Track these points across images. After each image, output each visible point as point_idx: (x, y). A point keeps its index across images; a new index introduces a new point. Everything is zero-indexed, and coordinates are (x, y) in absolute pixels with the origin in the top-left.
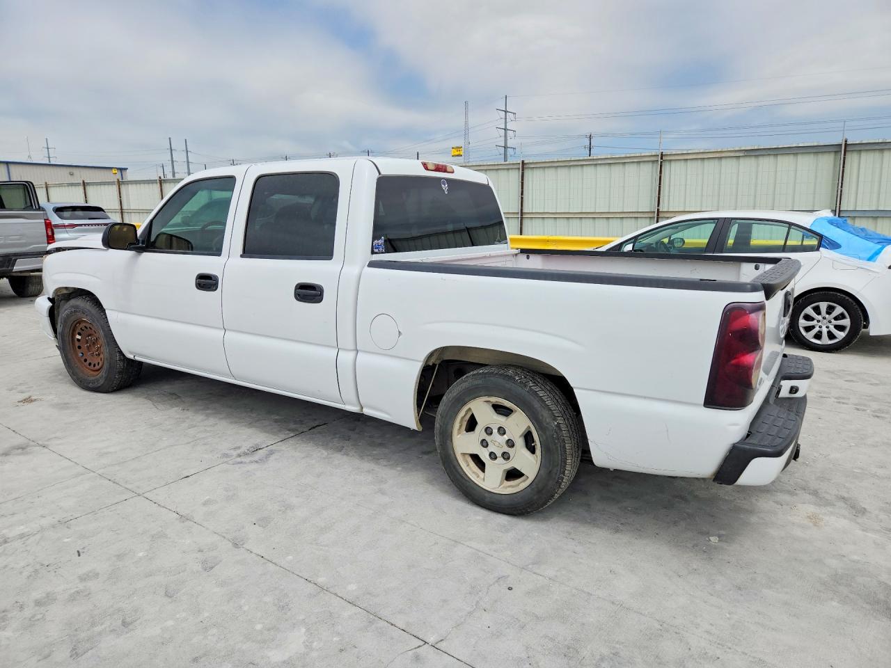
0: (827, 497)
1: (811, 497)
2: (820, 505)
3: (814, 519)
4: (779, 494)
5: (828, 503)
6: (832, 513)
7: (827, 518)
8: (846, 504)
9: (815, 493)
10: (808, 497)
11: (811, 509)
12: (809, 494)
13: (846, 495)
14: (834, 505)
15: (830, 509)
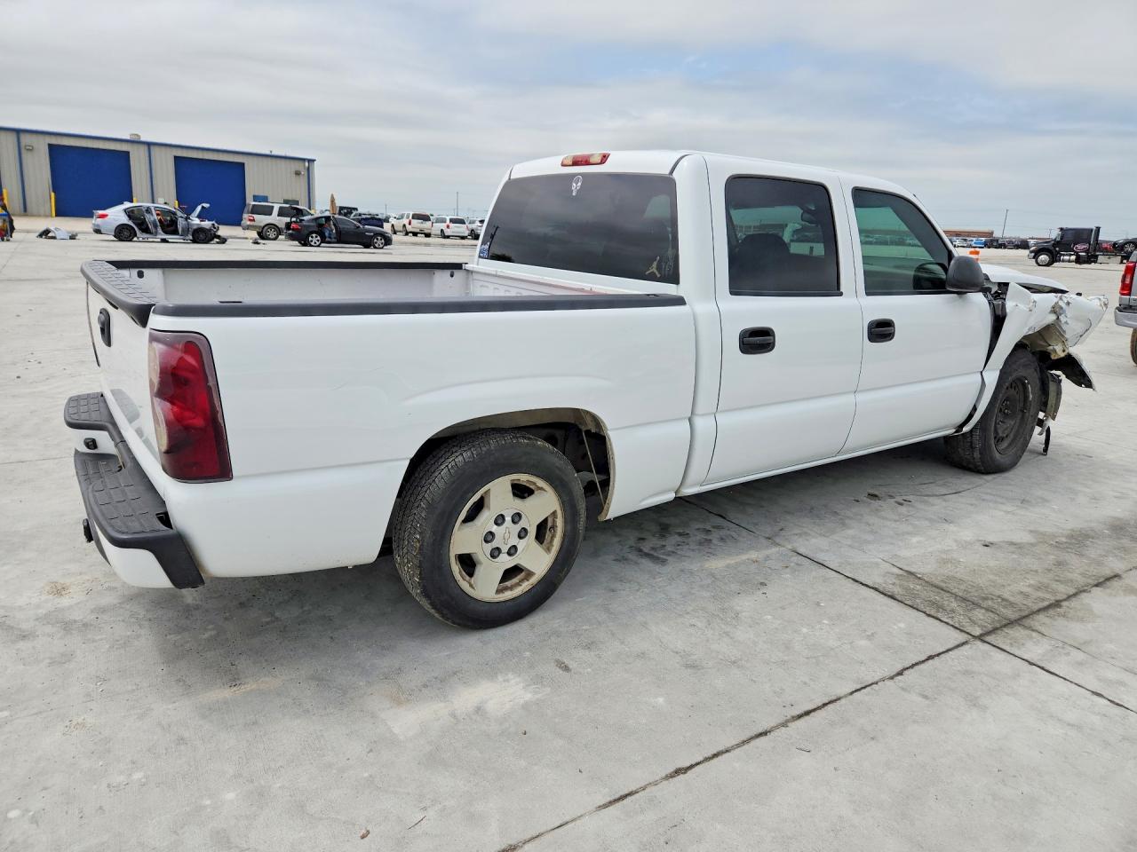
0: (48, 629)
1: (72, 618)
2: (57, 610)
3: (59, 591)
4: (116, 601)
5: (46, 619)
6: (38, 606)
7: (43, 598)
8: (20, 629)
9: (67, 626)
10: (77, 615)
11: (65, 601)
12: (75, 621)
13: (22, 645)
14: (37, 619)
15: (42, 611)
